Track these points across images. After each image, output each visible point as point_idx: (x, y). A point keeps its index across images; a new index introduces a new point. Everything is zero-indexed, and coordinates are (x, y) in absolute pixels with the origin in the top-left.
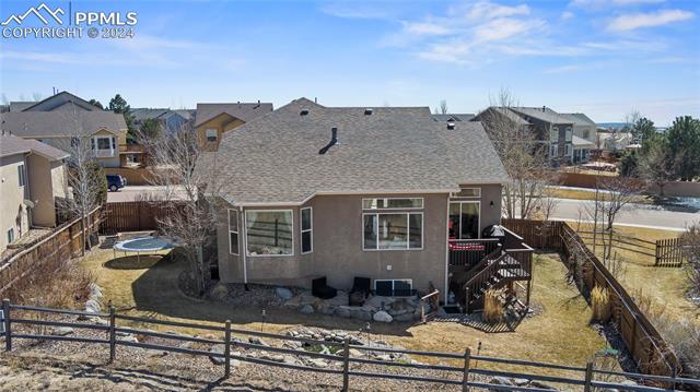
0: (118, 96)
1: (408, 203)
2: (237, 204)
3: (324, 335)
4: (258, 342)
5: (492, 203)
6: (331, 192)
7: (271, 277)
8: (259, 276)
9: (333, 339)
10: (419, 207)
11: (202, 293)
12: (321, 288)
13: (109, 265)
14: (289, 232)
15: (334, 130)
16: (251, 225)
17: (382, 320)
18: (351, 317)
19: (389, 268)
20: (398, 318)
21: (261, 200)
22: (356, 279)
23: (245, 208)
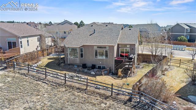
0: (82, 21)
1: (105, 48)
2: (66, 46)
3: (76, 75)
4: (58, 74)
5: (133, 49)
6: (87, 44)
7: (74, 63)
8: (71, 62)
9: (78, 76)
10: (107, 49)
11: (59, 65)
12: (84, 66)
13: (48, 59)
14: (77, 52)
15: (94, 30)
16: (70, 51)
17: (92, 74)
18: (86, 72)
19: (100, 63)
20: (97, 74)
21: (71, 45)
22: (92, 65)
23: (68, 47)
